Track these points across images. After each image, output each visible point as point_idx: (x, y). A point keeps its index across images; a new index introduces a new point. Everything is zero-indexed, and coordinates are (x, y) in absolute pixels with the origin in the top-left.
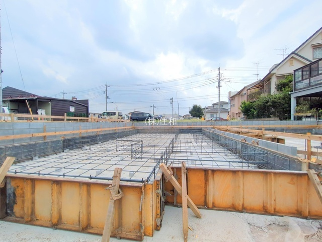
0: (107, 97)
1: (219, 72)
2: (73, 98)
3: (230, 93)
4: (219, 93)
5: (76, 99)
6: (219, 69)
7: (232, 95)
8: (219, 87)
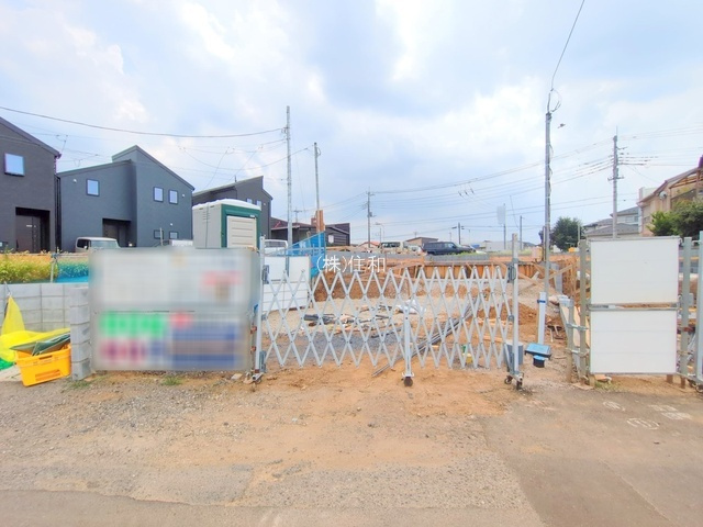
0: (370, 215)
1: (616, 147)
3: (641, 190)
4: (615, 192)
6: (615, 139)
7: (645, 196)
8: (616, 178)
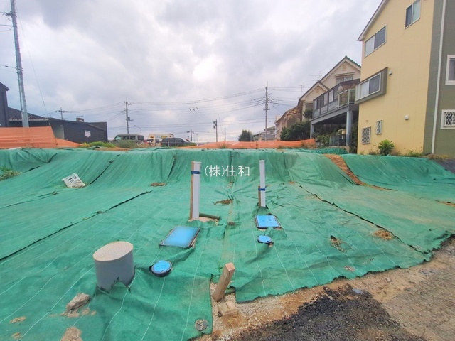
0: (128, 119)
1: (267, 92)
2: (78, 119)
4: (266, 116)
5: (83, 120)
6: (267, 88)
7: (278, 119)
8: (267, 109)
